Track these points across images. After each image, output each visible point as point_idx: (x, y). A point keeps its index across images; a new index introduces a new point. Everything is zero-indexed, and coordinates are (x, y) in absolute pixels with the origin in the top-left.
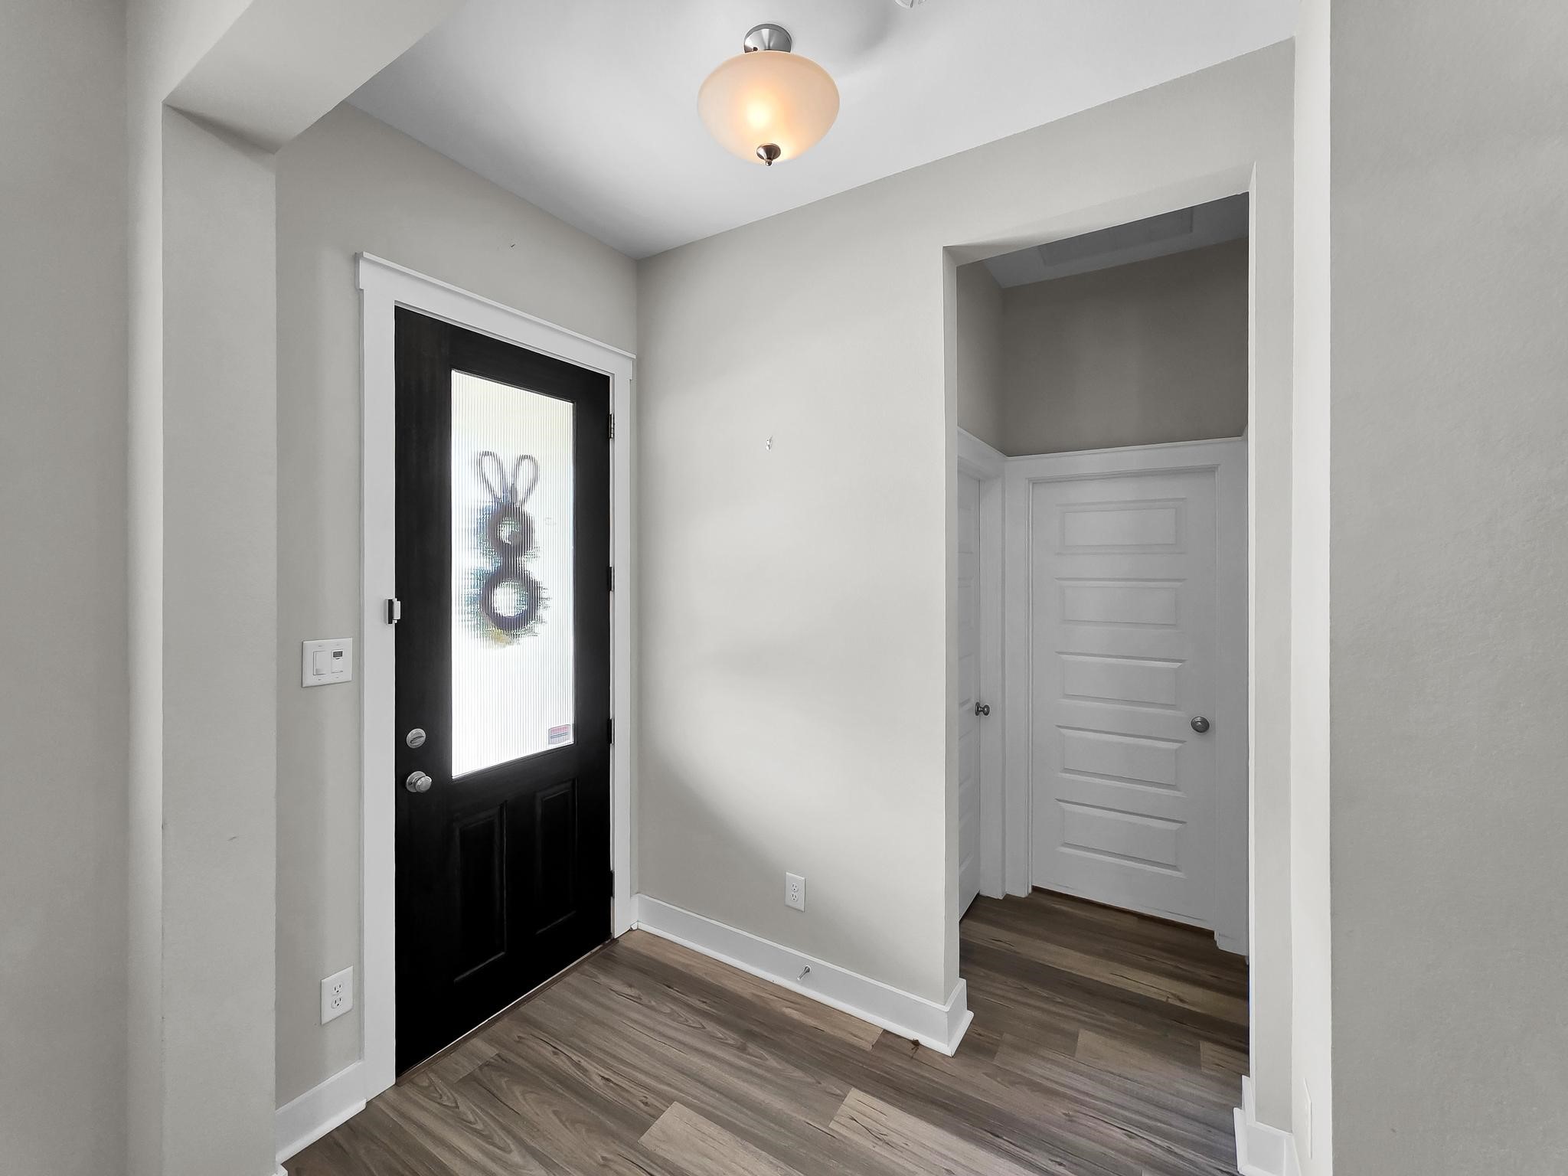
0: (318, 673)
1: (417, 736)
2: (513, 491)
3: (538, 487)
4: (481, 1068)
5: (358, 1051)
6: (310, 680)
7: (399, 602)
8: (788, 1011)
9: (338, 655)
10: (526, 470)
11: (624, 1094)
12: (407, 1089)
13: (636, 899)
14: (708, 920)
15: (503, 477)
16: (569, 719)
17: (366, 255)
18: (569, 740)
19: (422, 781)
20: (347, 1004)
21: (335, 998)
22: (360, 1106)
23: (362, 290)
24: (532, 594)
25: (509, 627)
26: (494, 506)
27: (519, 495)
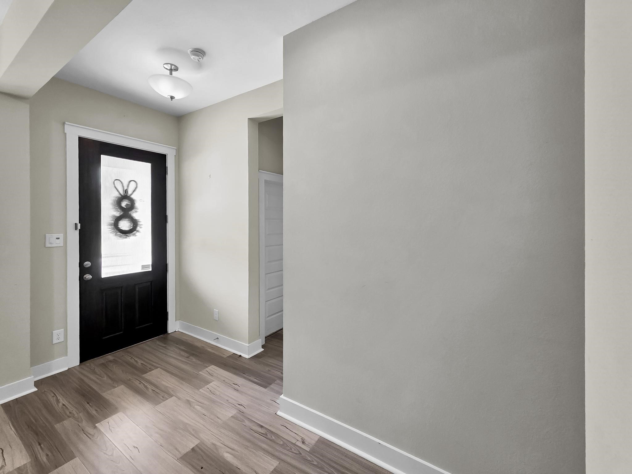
0: (51, 243)
1: (88, 264)
2: (126, 191)
3: (137, 190)
4: (107, 362)
5: (66, 354)
6: (48, 245)
7: (80, 224)
8: (208, 349)
9: (58, 238)
10: (133, 185)
11: (146, 367)
12: (82, 366)
13: (178, 322)
14: (196, 326)
15: (123, 187)
16: (150, 262)
17: (66, 123)
18: (150, 269)
19: (88, 277)
20: (62, 339)
21: (58, 337)
22: (66, 369)
23: (66, 133)
24: (135, 223)
25: (125, 233)
26: (120, 196)
27: (130, 192)
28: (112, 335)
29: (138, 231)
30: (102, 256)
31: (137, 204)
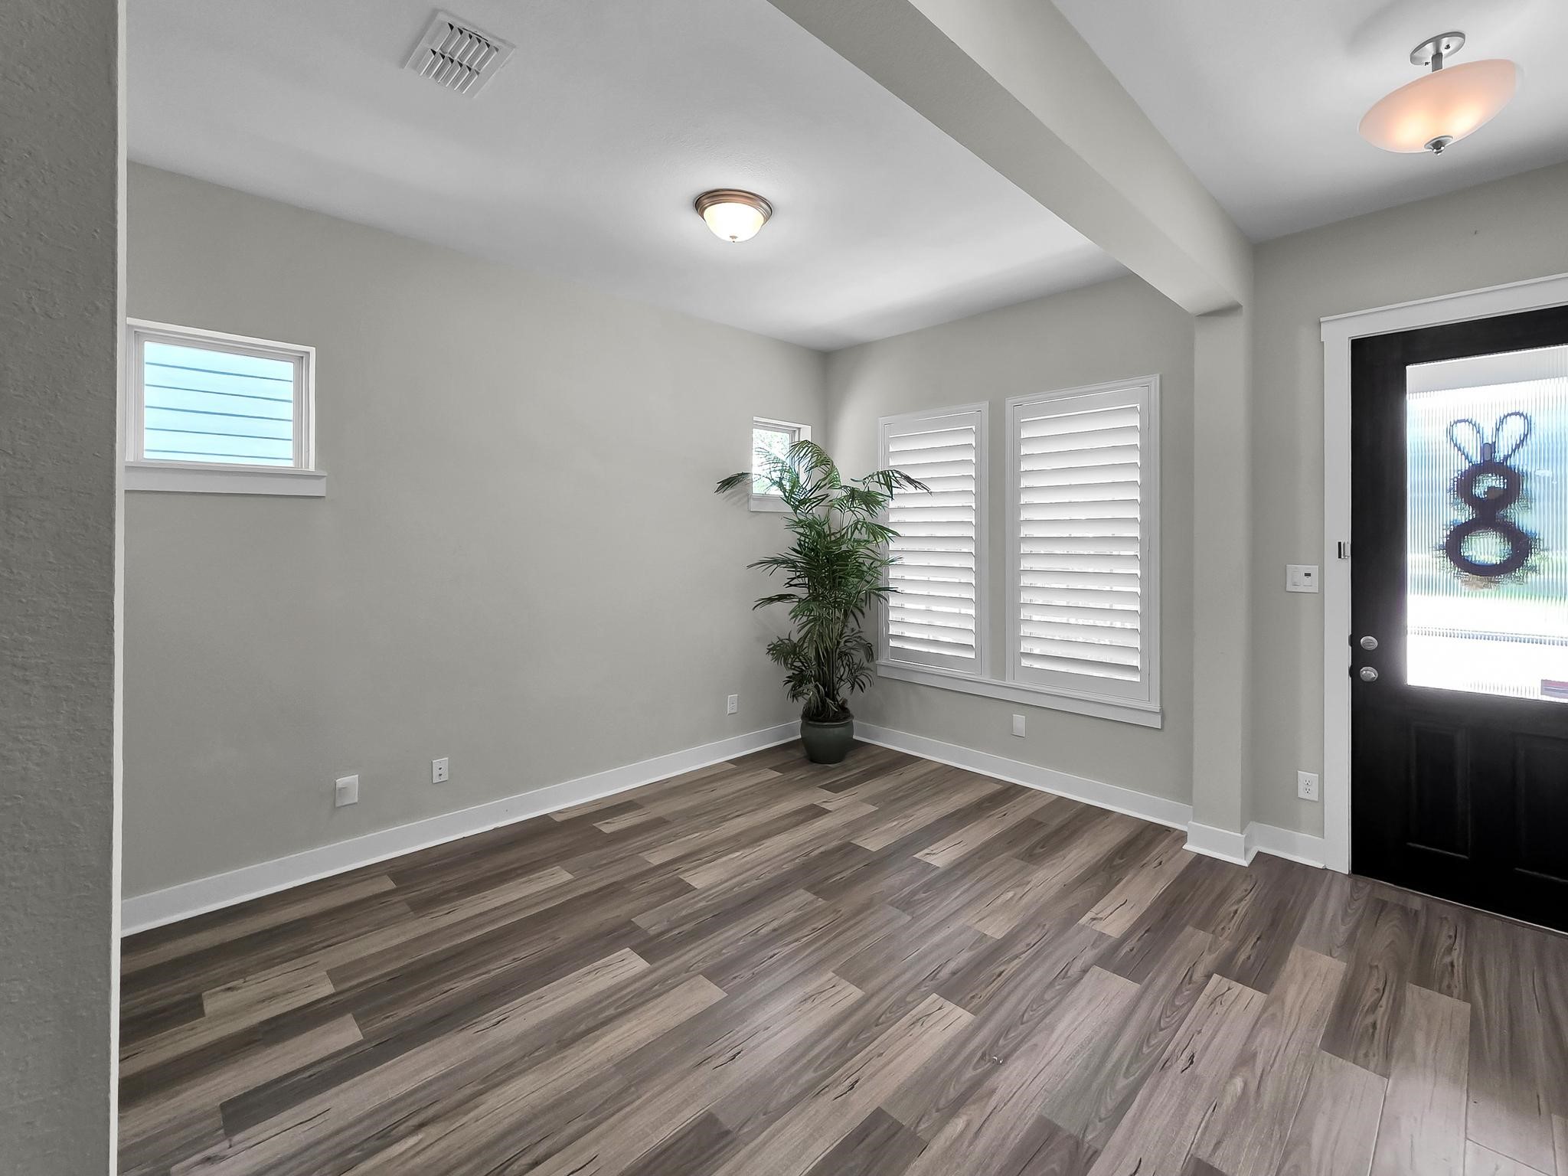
0: (1295, 584)
1: (1369, 641)
2: (1491, 448)
4: (1397, 905)
6: (1290, 588)
7: (1351, 544)
9: (1307, 575)
15: (1481, 437)
19: (1369, 673)
21: (1307, 787)
22: (1321, 866)
24: (1522, 544)
25: (1486, 573)
26: (1465, 466)
27: (1502, 451)
28: (1433, 849)
29: (1534, 569)
30: (1409, 629)
31: (1530, 486)
